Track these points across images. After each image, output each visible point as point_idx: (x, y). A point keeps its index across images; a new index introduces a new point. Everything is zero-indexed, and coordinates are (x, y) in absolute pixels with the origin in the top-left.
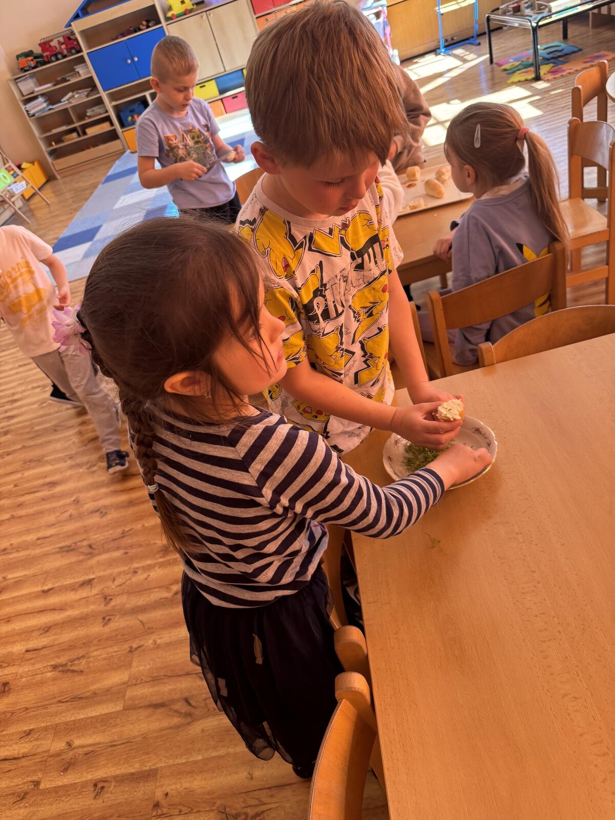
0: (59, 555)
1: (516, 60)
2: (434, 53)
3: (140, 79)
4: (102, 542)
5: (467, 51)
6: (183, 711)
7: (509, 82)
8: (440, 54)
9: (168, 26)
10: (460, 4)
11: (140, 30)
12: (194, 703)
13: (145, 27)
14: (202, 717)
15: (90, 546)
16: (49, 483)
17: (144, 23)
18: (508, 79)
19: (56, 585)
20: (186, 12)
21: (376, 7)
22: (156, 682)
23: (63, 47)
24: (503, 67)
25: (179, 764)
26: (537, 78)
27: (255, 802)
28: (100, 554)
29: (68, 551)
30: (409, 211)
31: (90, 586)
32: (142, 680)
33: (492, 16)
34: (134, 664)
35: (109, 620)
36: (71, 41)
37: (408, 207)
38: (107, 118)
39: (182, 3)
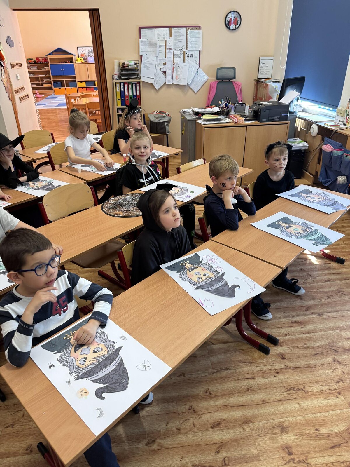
9: (75, 64)
13: (69, 62)
36: (46, 60)
38: (51, 83)
39: (81, 59)
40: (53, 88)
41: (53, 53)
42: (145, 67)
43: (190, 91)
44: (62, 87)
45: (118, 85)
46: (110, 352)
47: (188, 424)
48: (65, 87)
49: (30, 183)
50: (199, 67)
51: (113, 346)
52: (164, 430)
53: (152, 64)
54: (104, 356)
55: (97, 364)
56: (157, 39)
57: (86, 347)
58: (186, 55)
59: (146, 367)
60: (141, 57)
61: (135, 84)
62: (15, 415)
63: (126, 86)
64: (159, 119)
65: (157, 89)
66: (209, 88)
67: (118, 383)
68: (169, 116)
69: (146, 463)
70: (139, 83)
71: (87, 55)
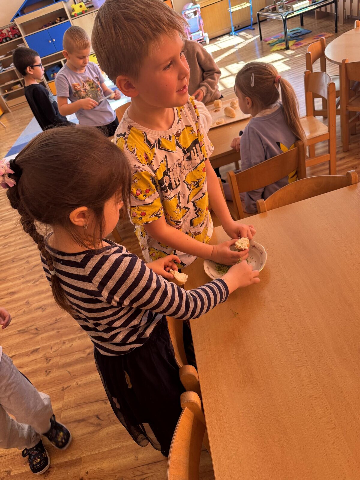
0: (18, 335)
1: (275, 38)
2: (229, 35)
3: (57, 52)
4: (44, 326)
5: (247, 33)
6: (95, 423)
7: (272, 50)
8: (232, 35)
9: (73, 21)
10: (242, 6)
11: (56, 23)
12: (101, 418)
13: (59, 21)
14: (108, 426)
15: (36, 329)
16: (11, 293)
17: (58, 19)
18: (271, 49)
19: (17, 353)
20: (83, 12)
21: (194, 9)
22: (79, 407)
23: (10, 33)
24: (268, 42)
25: (94, 454)
26: (287, 48)
27: (140, 473)
28: (43, 333)
29: (23, 333)
30: (216, 125)
31: (37, 353)
32: (70, 406)
33: (261, 13)
34: (66, 397)
35: (50, 372)
36: (15, 30)
37: (215, 123)
39: (81, 6)
41: (25, 11)
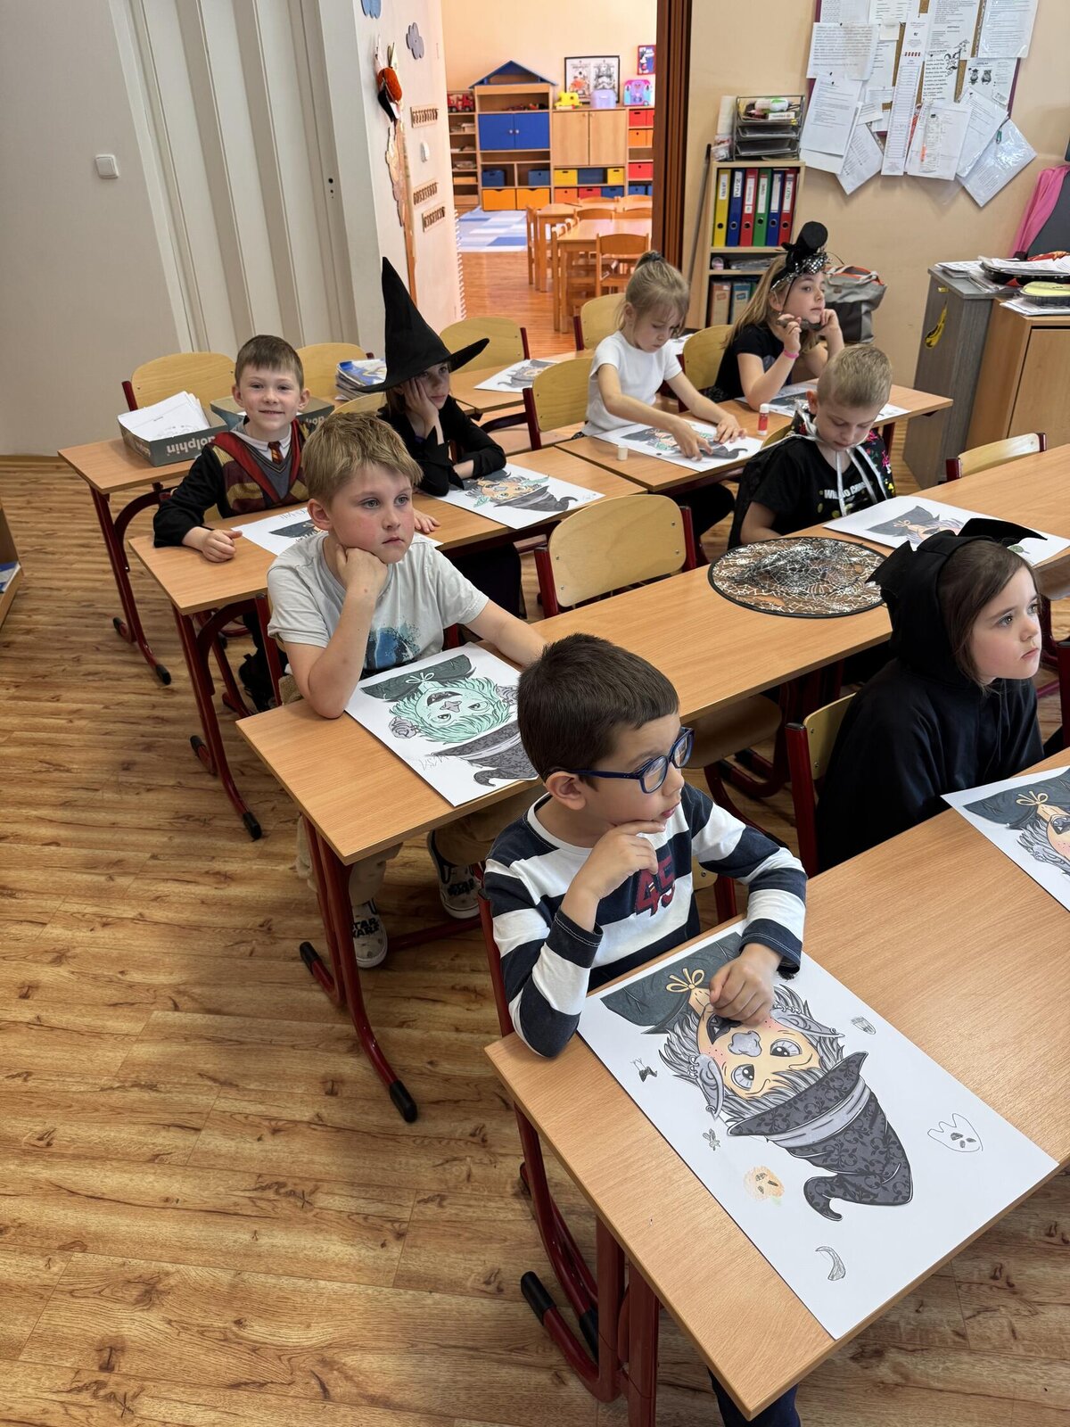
9: (554, 114)
11: (531, 109)
13: (535, 108)
17: (536, 105)
23: (460, 103)
36: (468, 101)
38: (474, 174)
39: (572, 98)
40: (480, 188)
41: (491, 80)
42: (818, 117)
43: (962, 199)
44: (506, 184)
45: (725, 178)
46: (830, 1066)
47: (994, 1326)
48: (514, 185)
49: (481, 482)
50: (1009, 115)
51: (835, 1045)
52: (909, 1324)
53: (847, 108)
54: (809, 1071)
55: (792, 1094)
56: (873, 20)
57: (743, 1030)
58: (968, 76)
59: (964, 1139)
60: (812, 82)
61: (779, 175)
62: (445, 1169)
63: (751, 183)
64: (844, 292)
65: (848, 192)
66: (1033, 191)
67: (873, 1173)
68: (877, 283)
69: (859, 1419)
70: (796, 170)
71: (592, 83)
